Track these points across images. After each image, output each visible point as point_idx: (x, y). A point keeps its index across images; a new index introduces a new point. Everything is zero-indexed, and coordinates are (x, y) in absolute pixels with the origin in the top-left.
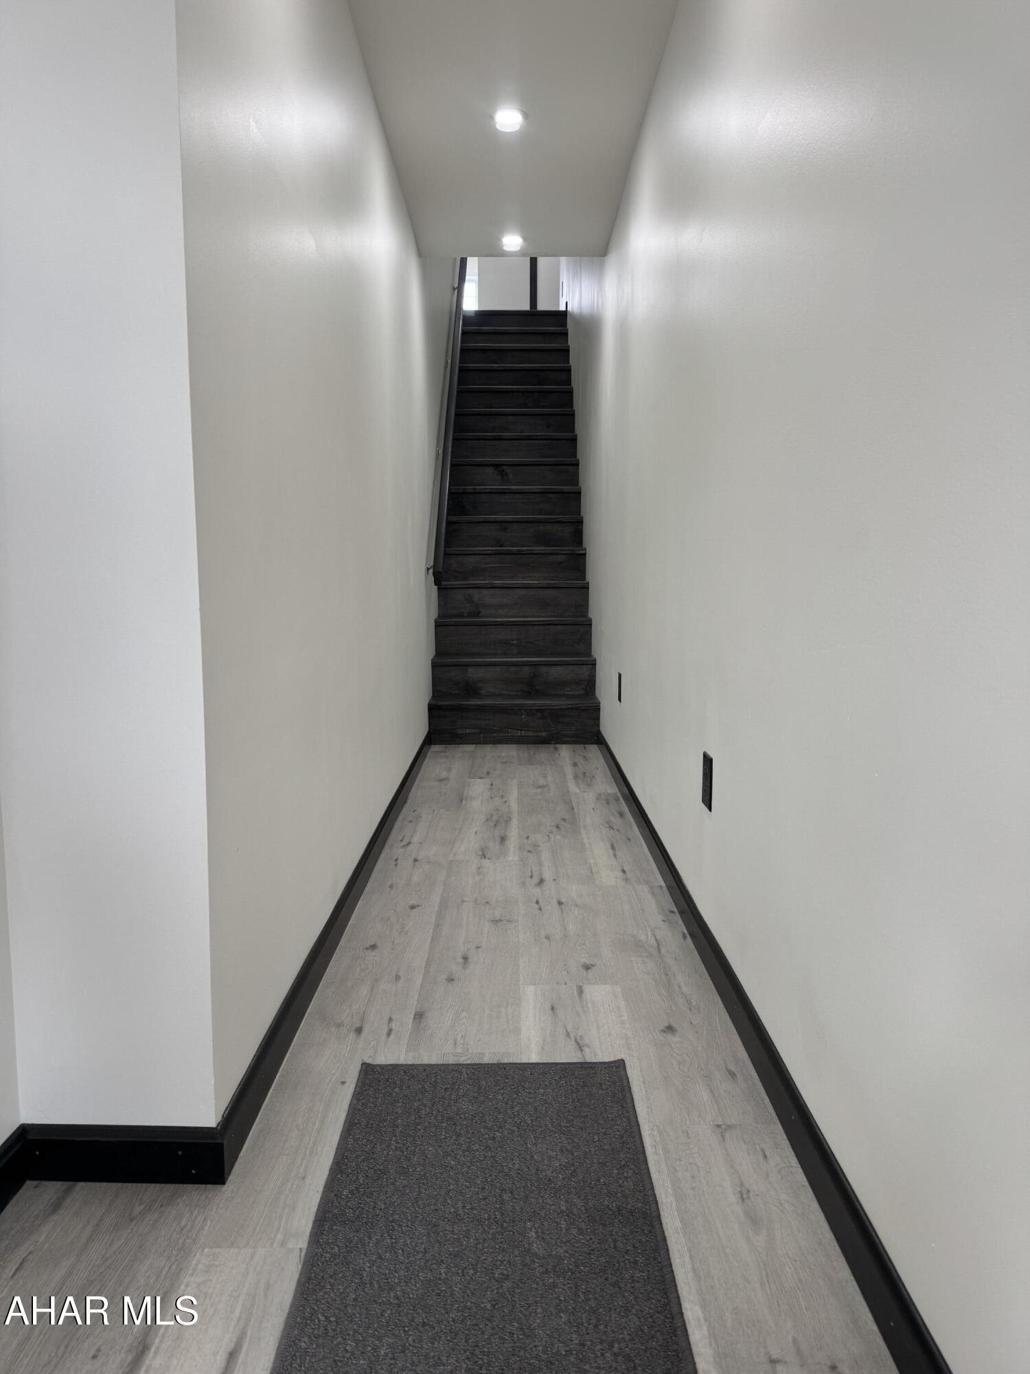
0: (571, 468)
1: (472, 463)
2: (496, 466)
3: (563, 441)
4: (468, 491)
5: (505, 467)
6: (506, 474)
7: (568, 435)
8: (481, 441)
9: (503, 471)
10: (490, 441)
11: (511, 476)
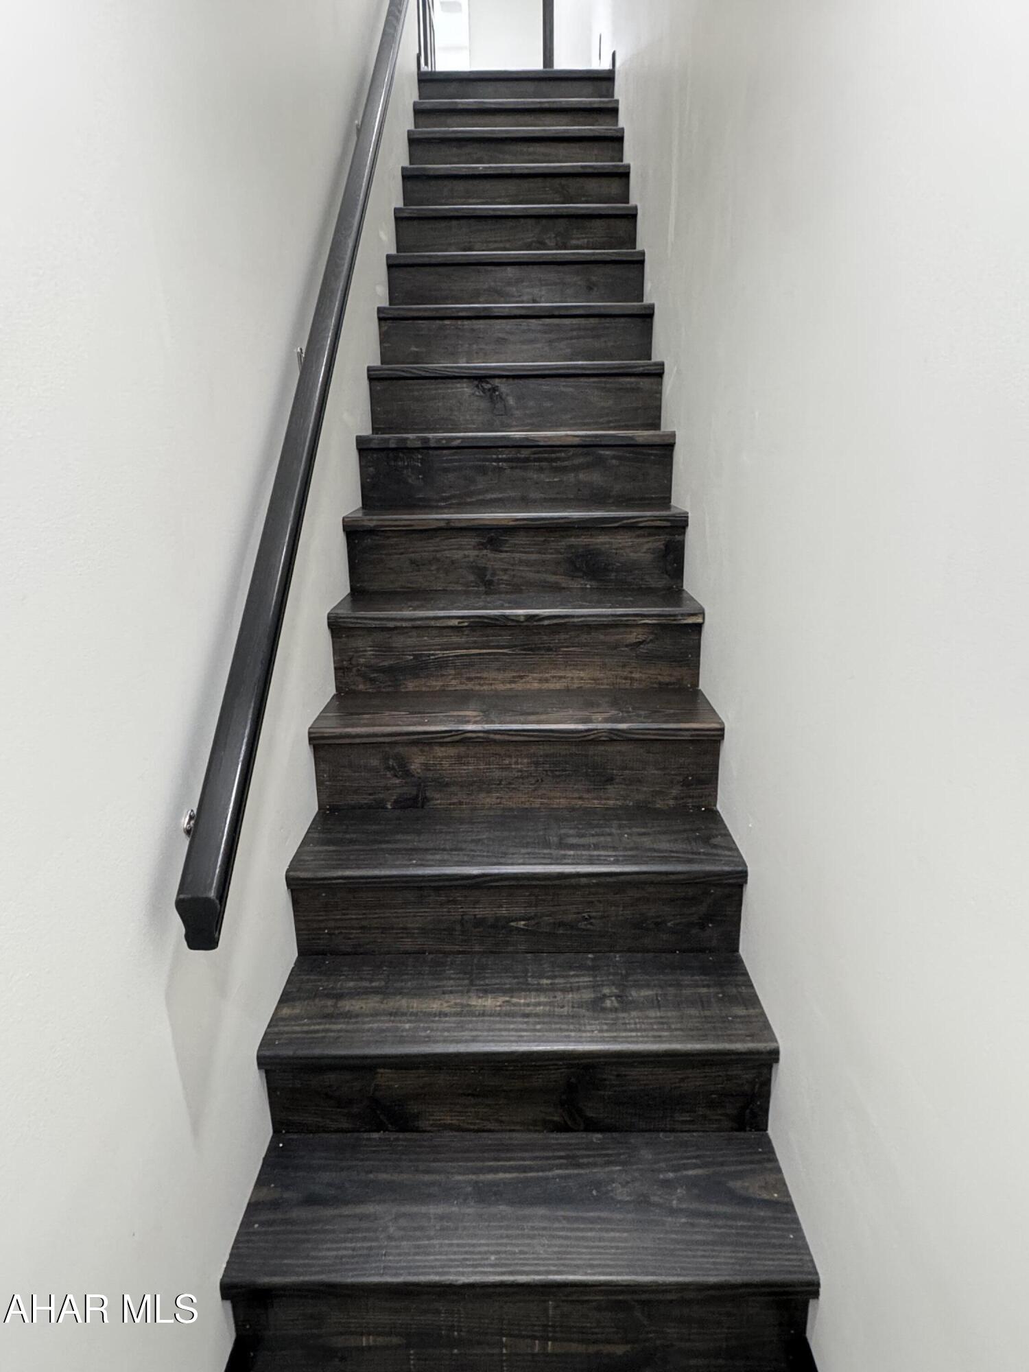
0: (645, 383)
1: (423, 374)
2: (479, 379)
3: (623, 320)
4: (409, 445)
5: (497, 382)
6: (500, 396)
7: (630, 306)
8: (447, 322)
9: (494, 389)
10: (466, 322)
11: (511, 401)
